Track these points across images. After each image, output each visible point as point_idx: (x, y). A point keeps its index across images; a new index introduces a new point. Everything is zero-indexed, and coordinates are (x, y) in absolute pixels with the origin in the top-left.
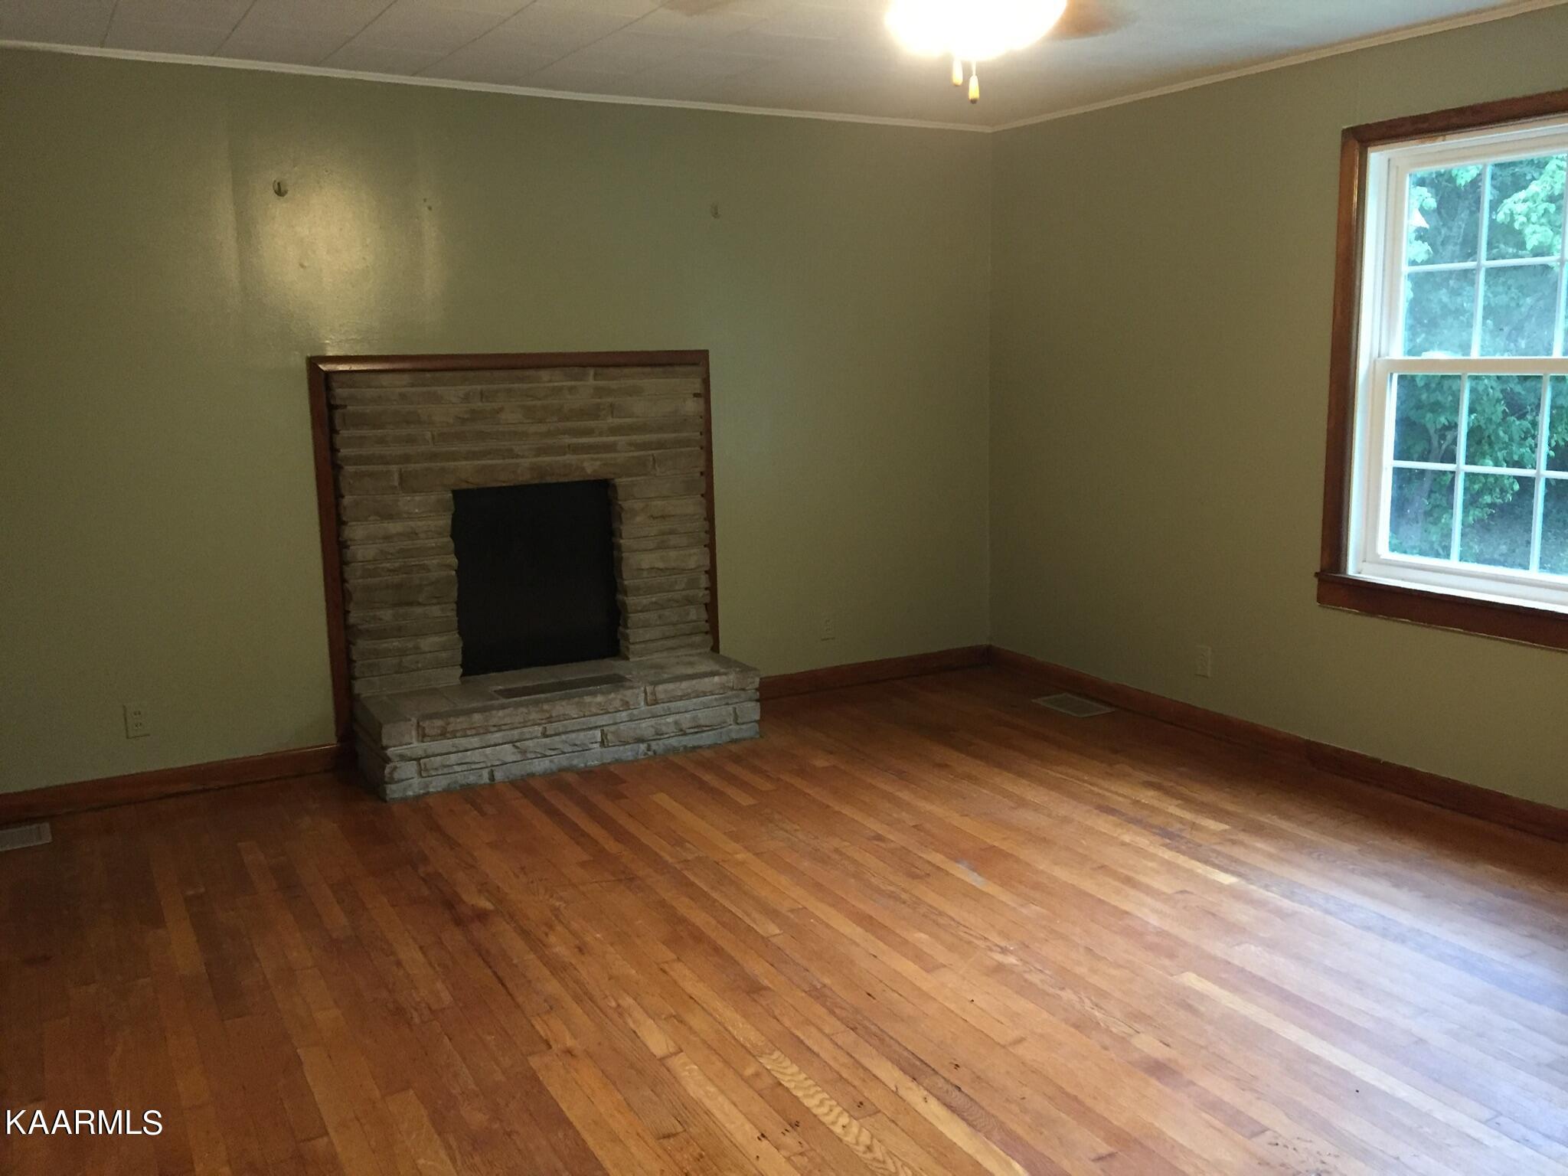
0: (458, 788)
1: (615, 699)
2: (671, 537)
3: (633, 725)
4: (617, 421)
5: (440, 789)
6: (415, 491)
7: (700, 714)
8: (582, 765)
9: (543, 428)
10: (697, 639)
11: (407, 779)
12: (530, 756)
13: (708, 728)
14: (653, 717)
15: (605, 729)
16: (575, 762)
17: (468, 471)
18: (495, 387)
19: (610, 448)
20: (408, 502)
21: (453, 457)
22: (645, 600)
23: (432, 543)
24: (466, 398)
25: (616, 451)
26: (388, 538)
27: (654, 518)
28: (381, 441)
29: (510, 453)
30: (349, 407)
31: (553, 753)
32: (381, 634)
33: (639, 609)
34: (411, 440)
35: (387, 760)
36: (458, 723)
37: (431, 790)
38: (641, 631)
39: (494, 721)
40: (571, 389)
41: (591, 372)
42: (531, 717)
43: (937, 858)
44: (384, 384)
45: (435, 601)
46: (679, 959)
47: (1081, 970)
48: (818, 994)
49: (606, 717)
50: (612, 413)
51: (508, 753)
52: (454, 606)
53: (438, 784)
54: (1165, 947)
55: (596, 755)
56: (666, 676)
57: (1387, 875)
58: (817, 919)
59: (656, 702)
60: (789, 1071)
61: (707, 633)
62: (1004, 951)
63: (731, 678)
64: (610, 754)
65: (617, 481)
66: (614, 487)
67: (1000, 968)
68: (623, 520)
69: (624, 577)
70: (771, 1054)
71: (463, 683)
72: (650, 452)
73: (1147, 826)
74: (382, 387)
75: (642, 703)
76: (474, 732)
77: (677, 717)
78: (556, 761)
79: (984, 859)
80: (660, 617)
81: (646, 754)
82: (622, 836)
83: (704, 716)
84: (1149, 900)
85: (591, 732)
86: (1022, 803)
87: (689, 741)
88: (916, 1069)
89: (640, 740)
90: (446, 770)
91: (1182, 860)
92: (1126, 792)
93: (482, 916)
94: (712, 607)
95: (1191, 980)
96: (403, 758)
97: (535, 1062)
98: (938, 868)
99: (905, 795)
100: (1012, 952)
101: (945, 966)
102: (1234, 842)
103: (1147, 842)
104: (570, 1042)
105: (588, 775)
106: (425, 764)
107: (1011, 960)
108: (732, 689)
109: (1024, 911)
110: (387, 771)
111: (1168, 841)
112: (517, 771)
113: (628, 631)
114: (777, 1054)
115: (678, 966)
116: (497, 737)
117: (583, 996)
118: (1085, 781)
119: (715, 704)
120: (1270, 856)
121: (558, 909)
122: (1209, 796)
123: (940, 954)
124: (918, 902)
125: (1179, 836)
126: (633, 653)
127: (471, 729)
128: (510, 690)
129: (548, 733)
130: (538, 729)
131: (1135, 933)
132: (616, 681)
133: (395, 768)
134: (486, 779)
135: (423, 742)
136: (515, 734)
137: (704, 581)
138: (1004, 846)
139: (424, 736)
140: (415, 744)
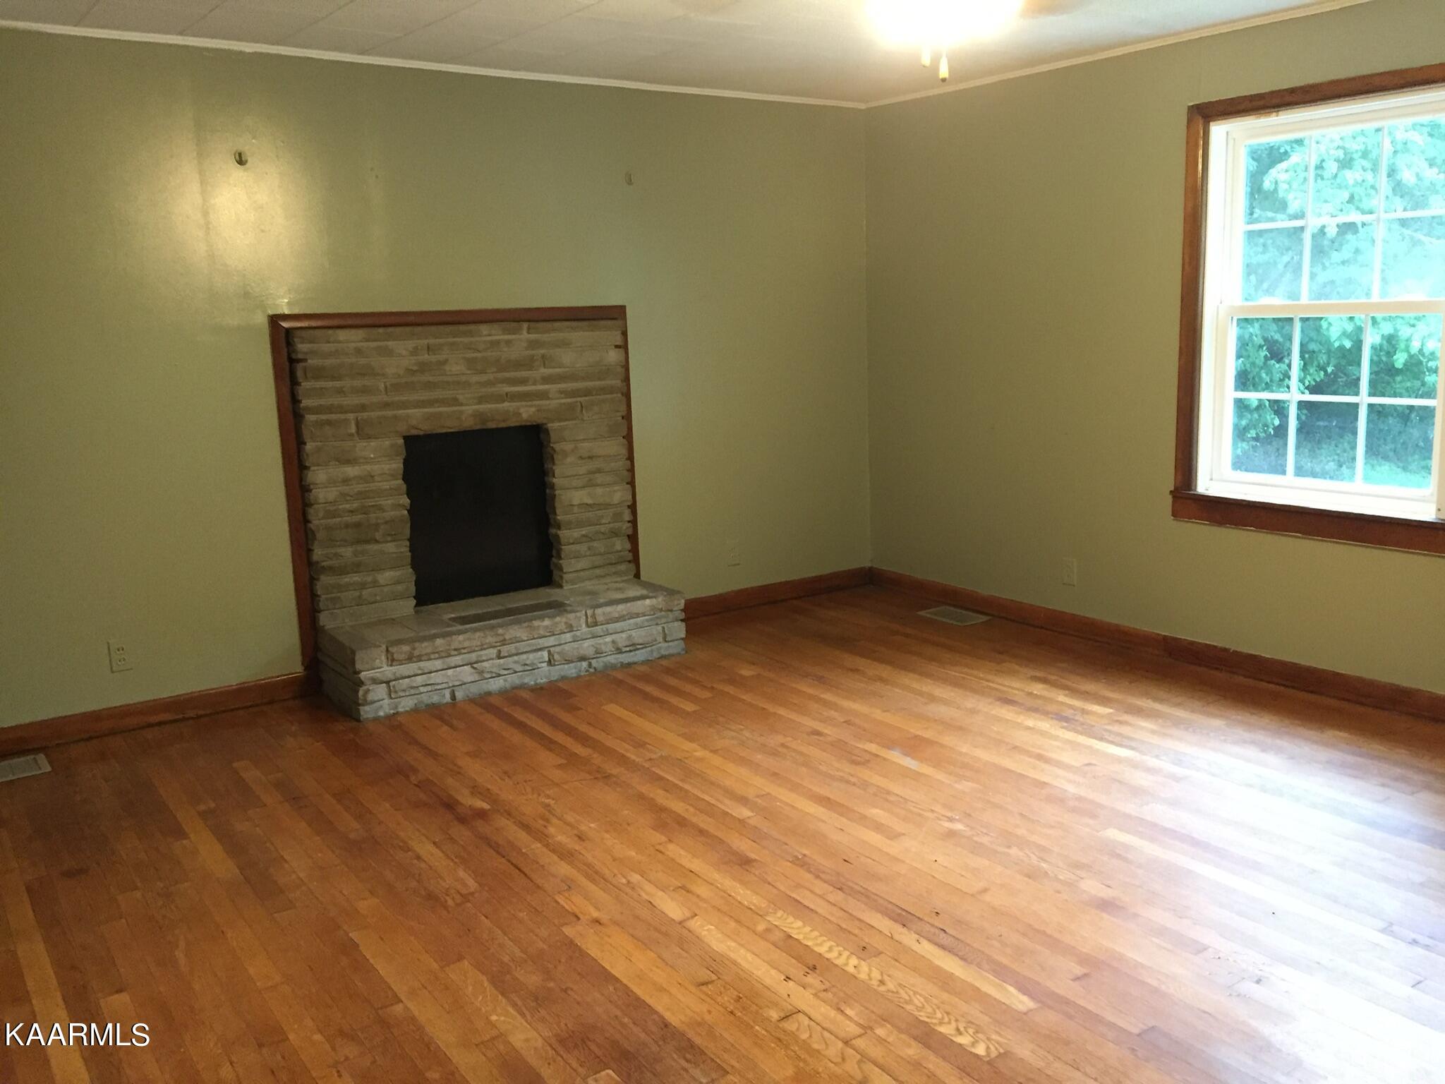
1: (560, 622)
2: (597, 475)
3: (575, 645)
4: (550, 371)
5: (408, 709)
6: (369, 437)
7: (633, 633)
8: (532, 683)
9: (484, 378)
10: (623, 567)
11: (379, 701)
14: (593, 638)
15: (552, 649)
16: (526, 681)
17: (419, 419)
18: (441, 341)
19: (544, 395)
20: (366, 449)
21: (404, 405)
22: (576, 533)
23: (386, 485)
24: (415, 352)
25: (548, 398)
26: (346, 481)
27: (581, 458)
28: (340, 391)
29: (455, 402)
30: (309, 361)
32: (342, 571)
33: (571, 541)
34: (365, 391)
35: (361, 683)
36: (425, 647)
37: (401, 710)
39: (455, 645)
40: (508, 342)
41: (525, 325)
42: (487, 641)
43: (873, 747)
44: (341, 338)
45: (389, 539)
46: (670, 841)
47: (1020, 832)
48: (801, 862)
49: (552, 638)
50: (544, 364)
51: (467, 674)
52: (408, 543)
53: (406, 704)
54: (1086, 809)
55: (544, 674)
56: (602, 601)
58: (781, 801)
59: (596, 624)
60: (794, 925)
62: (951, 820)
63: (659, 601)
64: (556, 672)
65: (549, 425)
66: (547, 431)
67: (951, 834)
68: (556, 462)
69: (558, 511)
70: (775, 913)
72: (579, 399)
74: (340, 342)
75: (584, 626)
76: (437, 655)
77: (614, 637)
78: (509, 679)
79: (914, 746)
80: (589, 549)
81: (587, 671)
83: (638, 636)
84: (1061, 772)
85: (540, 653)
87: (626, 658)
88: (903, 918)
89: (583, 659)
90: (413, 692)
91: (1081, 739)
95: (1113, 834)
96: (375, 681)
98: (877, 756)
99: (828, 696)
100: (959, 821)
101: (904, 834)
103: (1048, 726)
104: (595, 914)
106: (394, 686)
107: (959, 826)
108: (661, 610)
110: (361, 693)
111: (1065, 724)
112: (475, 690)
114: (780, 913)
115: (671, 847)
116: (457, 660)
117: (594, 875)
118: (982, 679)
119: (646, 624)
121: (549, 805)
124: (865, 785)
125: (1073, 719)
126: (567, 582)
127: (434, 653)
128: (464, 617)
129: (502, 655)
130: (493, 652)
131: (1058, 800)
132: (558, 607)
133: (368, 690)
134: (448, 698)
135: (391, 665)
136: (473, 656)
137: (627, 515)
139: (393, 660)
140: (386, 668)
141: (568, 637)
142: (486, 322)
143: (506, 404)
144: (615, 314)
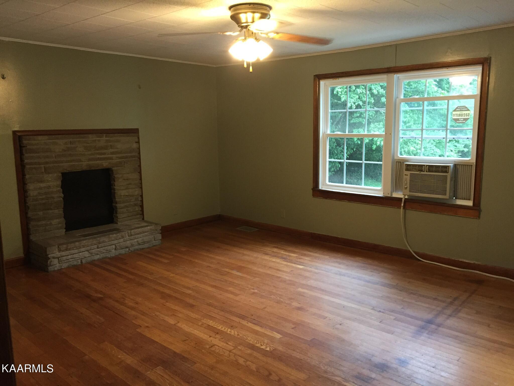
0: (71, 266)
4: (112, 150)
7: (144, 238)
8: (109, 256)
9: (90, 153)
10: (138, 216)
12: (93, 254)
13: (147, 243)
16: (107, 255)
17: (66, 166)
18: (75, 140)
19: (111, 159)
22: (122, 205)
25: (113, 159)
26: (40, 188)
27: (124, 180)
29: (80, 161)
31: (100, 253)
33: (121, 208)
35: (49, 259)
37: (63, 267)
38: (121, 215)
39: (83, 244)
40: (99, 141)
41: (105, 135)
42: (94, 242)
43: (227, 270)
44: (40, 139)
45: (56, 208)
46: (167, 302)
47: (274, 291)
48: (209, 305)
49: (116, 241)
50: (111, 148)
51: (86, 254)
52: (63, 210)
53: (65, 265)
54: (292, 283)
55: (113, 253)
56: (133, 228)
57: (337, 262)
58: (201, 288)
59: (131, 235)
60: (210, 322)
61: (141, 214)
62: (253, 289)
63: (152, 227)
64: (117, 252)
65: (113, 168)
66: (112, 171)
67: (254, 293)
68: (116, 181)
69: (116, 198)
70: (204, 319)
71: (66, 234)
72: (123, 160)
73: (278, 257)
74: (39, 140)
75: (127, 236)
76: (76, 248)
77: (137, 240)
78: (101, 255)
79: (240, 269)
80: (127, 210)
81: (128, 252)
82: (132, 274)
83: (146, 239)
84: (284, 274)
85: (112, 246)
86: (244, 255)
87: (141, 247)
88: (243, 317)
89: (127, 247)
90: (67, 261)
91: (289, 264)
92: (268, 249)
93: (101, 299)
94: (142, 206)
95: (300, 290)
96: (54, 258)
97: (138, 330)
98: (229, 272)
99: (211, 256)
100: (256, 289)
101: (240, 294)
102: (300, 258)
103: (279, 261)
104: (147, 325)
105: (112, 258)
106: (60, 259)
107: (256, 291)
108: (153, 230)
109: (254, 279)
110: (49, 262)
111: (284, 260)
112: (89, 259)
113: (117, 215)
114: (205, 319)
115: (168, 303)
116: (83, 249)
117: (144, 314)
118: (258, 248)
119: (149, 235)
120: (310, 261)
121: (124, 294)
122: (290, 249)
123: (237, 292)
124: (226, 281)
125: (286, 258)
126: (119, 222)
127: (75, 247)
128: (84, 235)
129: (99, 247)
130: (96, 246)
131: (284, 281)
132: (118, 230)
133: (51, 261)
134: (80, 263)
135: (59, 252)
136: (89, 248)
137: (140, 199)
138: (243, 265)
139: (60, 250)
140: (57, 253)
141: (122, 240)
142: (91, 134)
143: (98, 161)
144: (135, 132)
